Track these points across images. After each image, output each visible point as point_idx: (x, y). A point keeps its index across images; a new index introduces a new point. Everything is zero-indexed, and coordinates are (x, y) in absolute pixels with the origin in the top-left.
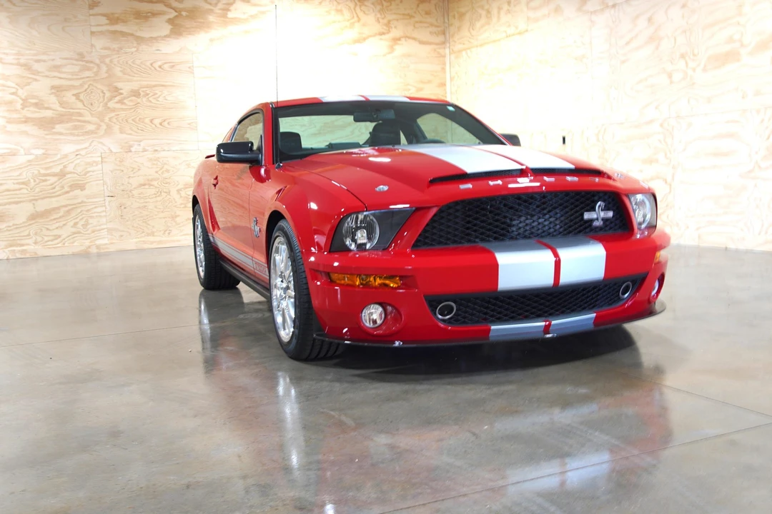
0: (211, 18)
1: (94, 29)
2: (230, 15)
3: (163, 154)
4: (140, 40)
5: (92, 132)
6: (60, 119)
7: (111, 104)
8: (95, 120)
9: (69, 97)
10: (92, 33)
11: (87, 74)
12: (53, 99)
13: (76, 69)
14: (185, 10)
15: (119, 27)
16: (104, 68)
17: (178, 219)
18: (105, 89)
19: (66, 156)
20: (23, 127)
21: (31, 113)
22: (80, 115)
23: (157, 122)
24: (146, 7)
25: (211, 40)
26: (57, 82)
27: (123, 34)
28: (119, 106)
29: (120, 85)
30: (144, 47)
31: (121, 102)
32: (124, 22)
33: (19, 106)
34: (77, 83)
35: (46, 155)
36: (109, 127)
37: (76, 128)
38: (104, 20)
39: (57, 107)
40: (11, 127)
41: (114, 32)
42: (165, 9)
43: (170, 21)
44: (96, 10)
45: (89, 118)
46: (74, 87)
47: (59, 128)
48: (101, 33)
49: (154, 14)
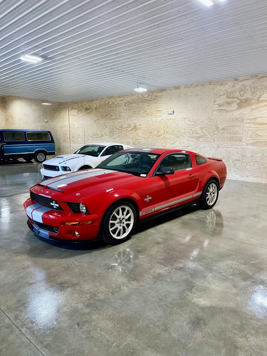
0: (253, 101)
1: (214, 109)
2: (260, 99)
3: (230, 149)
4: (227, 111)
5: (209, 141)
6: (201, 137)
7: (215, 133)
8: (210, 137)
9: (204, 130)
10: (213, 110)
11: (210, 123)
12: (200, 131)
13: (207, 122)
14: (243, 99)
15: (221, 108)
16: (215, 121)
17: (231, 171)
18: (214, 127)
19: (201, 148)
20: (192, 139)
21: (194, 135)
22: (207, 136)
23: (229, 138)
24: (231, 100)
25: (252, 109)
26: (202, 126)
27: (222, 110)
28: (218, 133)
29: (219, 126)
30: (228, 113)
31: (218, 132)
32: (223, 106)
33: (191, 133)
34: (207, 126)
35: (196, 147)
36: (214, 140)
37: (205, 140)
38: (217, 106)
39: (201, 133)
40: (189, 139)
41: (220, 109)
42: (237, 100)
43: (238, 104)
44: (216, 103)
45: (209, 137)
46: (206, 127)
47: (201, 140)
48: (216, 110)
49: (233, 102)
